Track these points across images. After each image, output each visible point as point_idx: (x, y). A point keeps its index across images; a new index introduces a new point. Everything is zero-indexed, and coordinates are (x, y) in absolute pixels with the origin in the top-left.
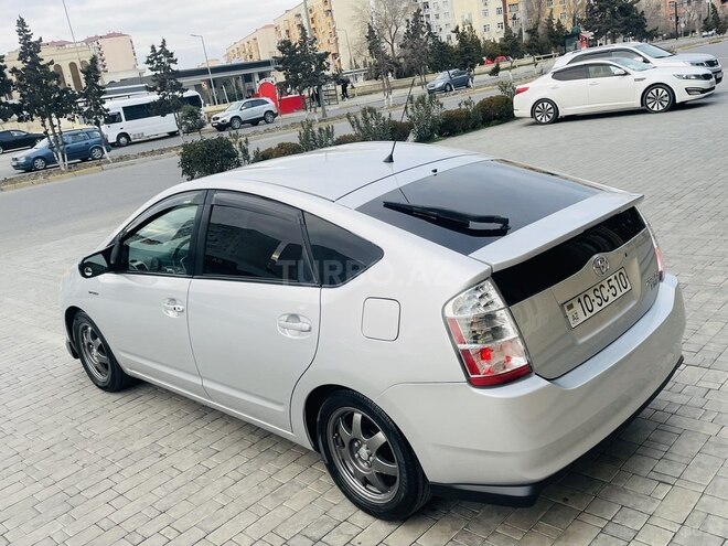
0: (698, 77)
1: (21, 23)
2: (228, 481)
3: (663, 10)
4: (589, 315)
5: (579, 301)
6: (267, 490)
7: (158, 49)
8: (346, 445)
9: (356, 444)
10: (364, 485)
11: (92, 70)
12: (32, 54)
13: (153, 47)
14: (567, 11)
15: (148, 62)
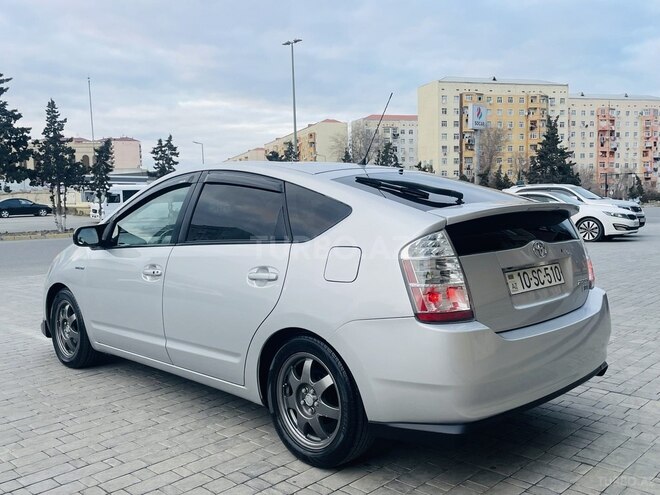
0: (624, 216)
1: (52, 105)
2: (174, 432)
3: (595, 178)
4: (527, 289)
5: (519, 275)
6: (212, 441)
7: (164, 143)
8: (294, 391)
9: (303, 390)
10: (305, 434)
11: (105, 151)
12: (55, 131)
13: (160, 141)
14: (514, 169)
15: (153, 152)
